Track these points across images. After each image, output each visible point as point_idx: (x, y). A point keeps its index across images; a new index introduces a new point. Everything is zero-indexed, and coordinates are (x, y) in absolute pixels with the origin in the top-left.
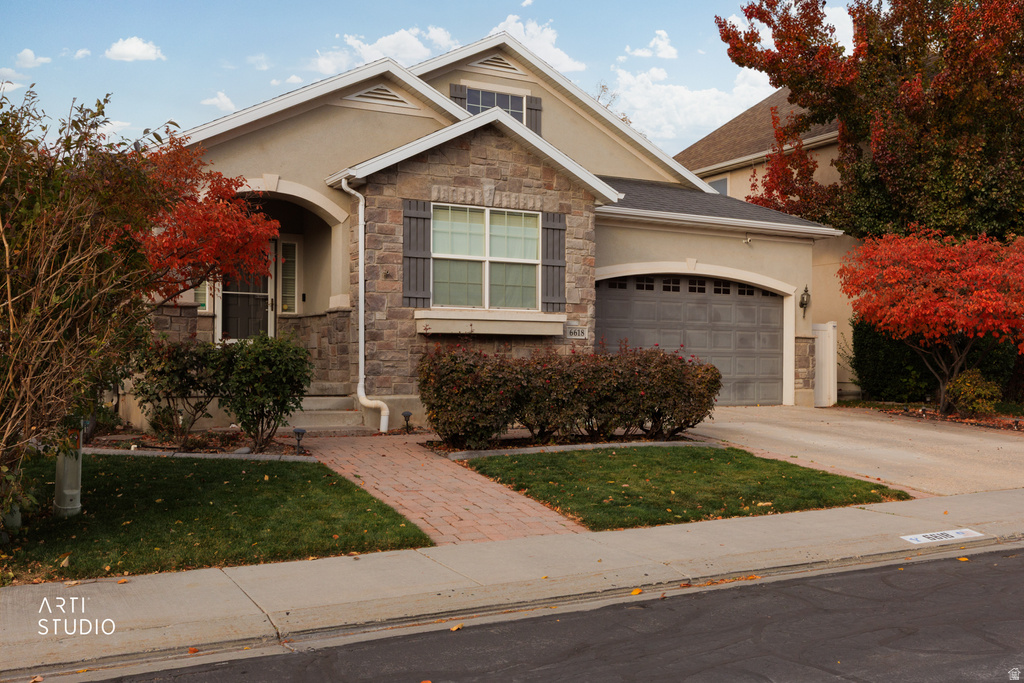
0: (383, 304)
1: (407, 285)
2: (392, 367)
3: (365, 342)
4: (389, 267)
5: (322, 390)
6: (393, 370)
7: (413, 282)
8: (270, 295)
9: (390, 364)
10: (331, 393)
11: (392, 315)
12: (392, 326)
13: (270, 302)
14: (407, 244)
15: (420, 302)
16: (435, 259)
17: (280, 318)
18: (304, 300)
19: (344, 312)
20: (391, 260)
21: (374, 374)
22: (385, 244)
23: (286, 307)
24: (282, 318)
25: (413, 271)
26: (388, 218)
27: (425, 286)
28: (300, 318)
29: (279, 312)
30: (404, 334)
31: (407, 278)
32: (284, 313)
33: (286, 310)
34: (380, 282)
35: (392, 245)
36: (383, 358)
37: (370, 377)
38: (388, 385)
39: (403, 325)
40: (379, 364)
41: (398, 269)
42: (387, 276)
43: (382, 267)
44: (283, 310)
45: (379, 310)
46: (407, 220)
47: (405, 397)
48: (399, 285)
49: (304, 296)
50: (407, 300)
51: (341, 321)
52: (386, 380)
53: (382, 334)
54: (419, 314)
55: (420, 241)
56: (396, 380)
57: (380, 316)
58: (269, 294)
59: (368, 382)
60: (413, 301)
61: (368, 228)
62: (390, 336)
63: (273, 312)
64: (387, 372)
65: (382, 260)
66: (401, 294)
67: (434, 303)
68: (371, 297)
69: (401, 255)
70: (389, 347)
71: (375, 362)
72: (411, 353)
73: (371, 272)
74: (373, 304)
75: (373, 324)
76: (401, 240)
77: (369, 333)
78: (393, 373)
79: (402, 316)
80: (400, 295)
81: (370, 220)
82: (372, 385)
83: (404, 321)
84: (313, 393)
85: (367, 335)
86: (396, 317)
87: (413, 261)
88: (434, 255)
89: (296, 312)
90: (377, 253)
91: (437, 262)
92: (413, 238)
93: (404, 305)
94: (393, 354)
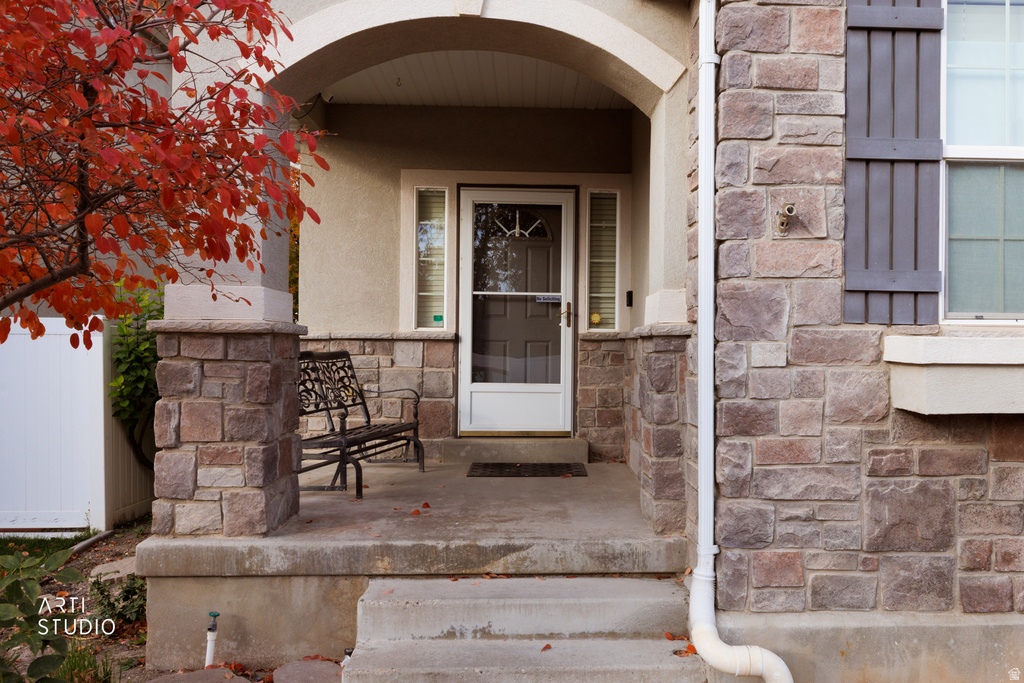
0: (777, 316)
1: (858, 250)
2: (808, 519)
3: (716, 439)
4: (798, 196)
5: (603, 558)
6: (809, 529)
7: (879, 241)
8: (565, 295)
9: (801, 512)
10: (628, 567)
11: (806, 351)
12: (806, 388)
13: (564, 308)
14: (861, 115)
15: (904, 305)
16: (955, 165)
17: (583, 340)
18: (630, 303)
19: (668, 337)
20: (804, 171)
21: (745, 545)
22: (781, 120)
23: (596, 318)
24: (588, 340)
25: (879, 207)
26: (796, 36)
27: (920, 254)
28: (623, 340)
29: (583, 329)
30: (847, 413)
31: (857, 230)
32: (593, 330)
33: (598, 325)
34: (767, 248)
35: (808, 122)
36: (774, 491)
37: (733, 554)
38: (792, 578)
39: (845, 383)
40: (761, 514)
41: (826, 203)
42: (790, 222)
43: (774, 197)
44: (591, 325)
45: (763, 335)
46: (860, 40)
47: (850, 621)
48: (830, 254)
49: (630, 295)
50: (858, 302)
51: (663, 362)
52: (787, 564)
53: (773, 412)
54: (899, 345)
55: (905, 105)
56: (820, 565)
57: (765, 353)
58: (562, 293)
59: (723, 569)
60: (879, 304)
61: (726, 73)
62: (798, 421)
63: (570, 330)
64: (790, 538)
65: (774, 174)
66: (839, 283)
67: (950, 308)
68: (736, 296)
69: (839, 154)
70: (794, 454)
71: (749, 504)
72: (873, 473)
73: (735, 215)
74: (741, 318)
75: (741, 383)
76: (838, 104)
77: (729, 410)
78: (808, 542)
79: (842, 353)
80: (835, 285)
81: (733, 45)
82: (738, 578)
83: (849, 368)
84: (577, 569)
85: (723, 419)
86: (819, 359)
87: (879, 174)
88: (953, 150)
89: (617, 329)
90: (757, 151)
91: (962, 175)
92: (880, 96)
93: (847, 317)
94: (812, 479)
